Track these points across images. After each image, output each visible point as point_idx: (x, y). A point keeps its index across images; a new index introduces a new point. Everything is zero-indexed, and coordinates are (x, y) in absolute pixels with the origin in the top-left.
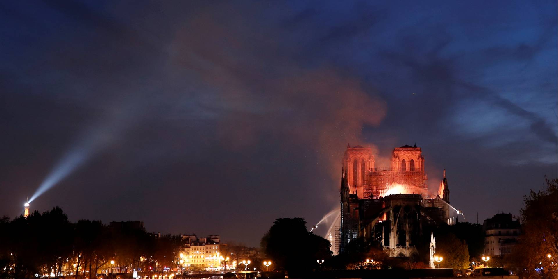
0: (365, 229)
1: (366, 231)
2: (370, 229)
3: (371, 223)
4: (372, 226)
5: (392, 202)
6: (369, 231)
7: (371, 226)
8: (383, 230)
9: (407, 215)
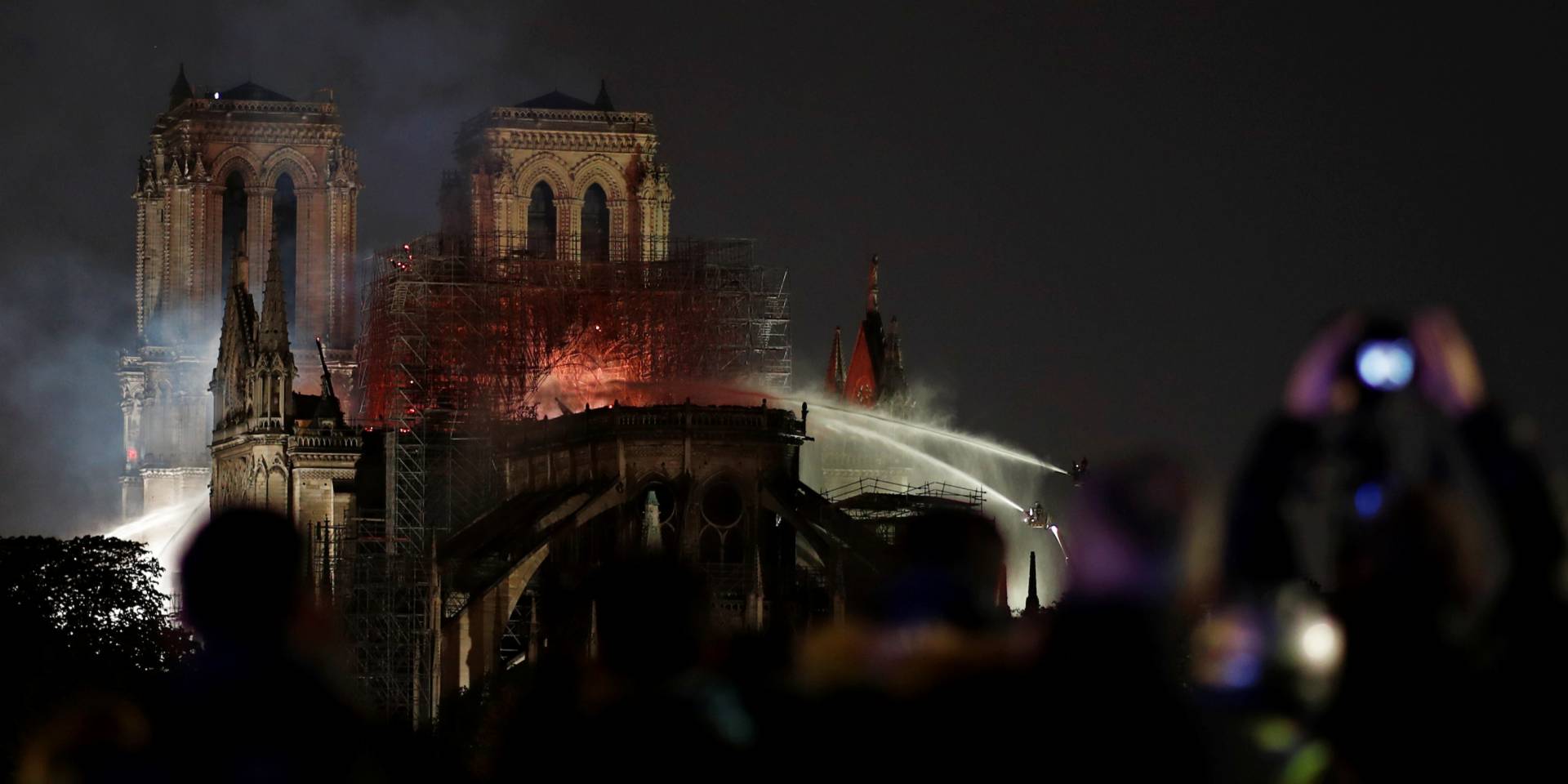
0: (470, 617)
1: (472, 634)
2: (498, 622)
3: (501, 585)
4: (507, 600)
5: (627, 456)
6: (489, 628)
7: (501, 601)
8: (593, 630)
9: (723, 537)
